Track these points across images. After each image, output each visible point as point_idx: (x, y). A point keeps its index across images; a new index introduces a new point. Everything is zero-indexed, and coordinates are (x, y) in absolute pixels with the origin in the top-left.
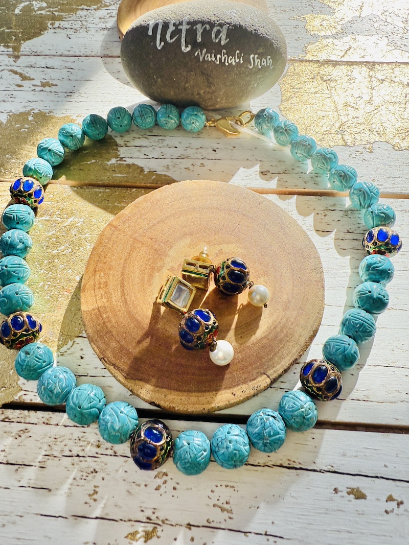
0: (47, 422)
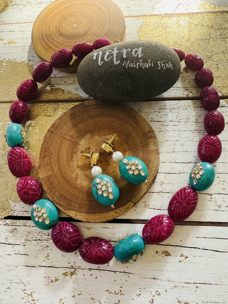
0: (25, 225)
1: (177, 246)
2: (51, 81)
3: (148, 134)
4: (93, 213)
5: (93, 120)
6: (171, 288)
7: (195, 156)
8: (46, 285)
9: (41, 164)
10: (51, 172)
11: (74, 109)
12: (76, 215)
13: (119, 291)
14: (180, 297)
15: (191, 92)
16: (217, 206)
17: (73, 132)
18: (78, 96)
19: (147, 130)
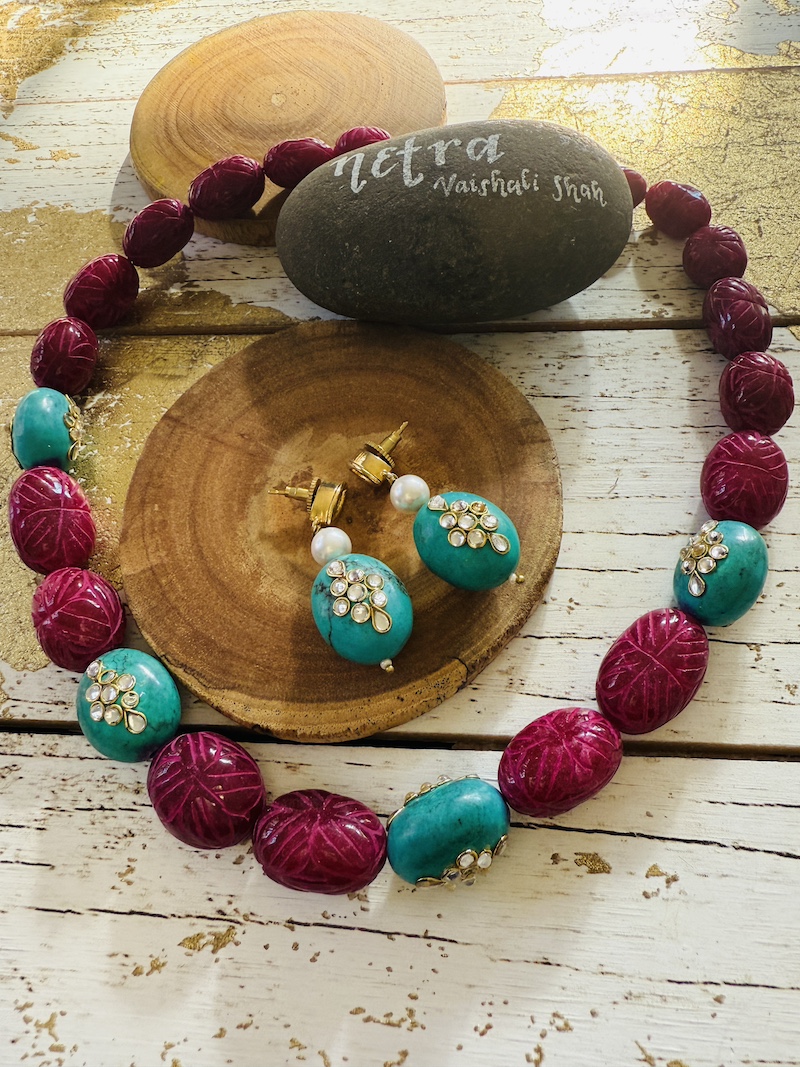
0: (51, 751)
1: (632, 834)
2: (187, 269)
3: (522, 430)
4: (312, 702)
5: (325, 384)
6: (615, 1003)
7: (694, 512)
8: (114, 985)
9: (129, 527)
10: (163, 554)
11: (261, 350)
12: (247, 707)
13: (405, 1014)
14: (649, 1038)
15: (671, 304)
16: (782, 685)
17: (254, 422)
18: (275, 315)
19: (516, 415)
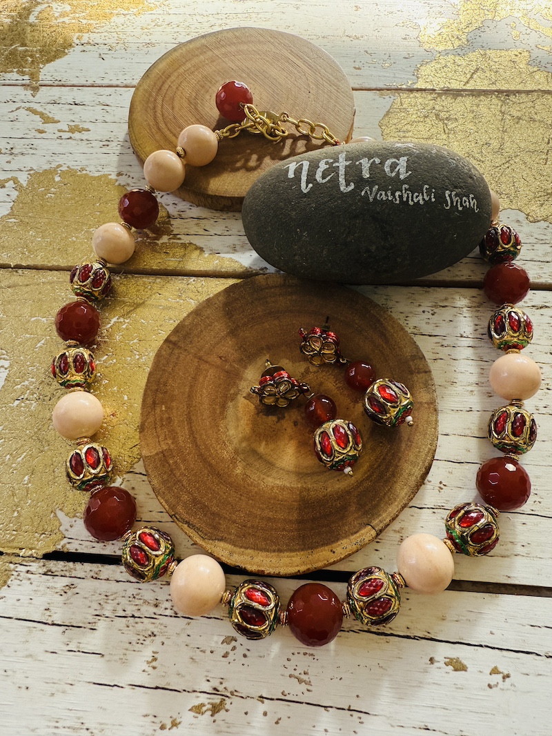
0: (96, 576)
1: (481, 646)
2: (172, 225)
3: (411, 363)
5: (276, 322)
9: (145, 421)
10: (170, 442)
11: (231, 294)
12: (231, 553)
17: (228, 348)
18: (236, 265)
19: (408, 351)
